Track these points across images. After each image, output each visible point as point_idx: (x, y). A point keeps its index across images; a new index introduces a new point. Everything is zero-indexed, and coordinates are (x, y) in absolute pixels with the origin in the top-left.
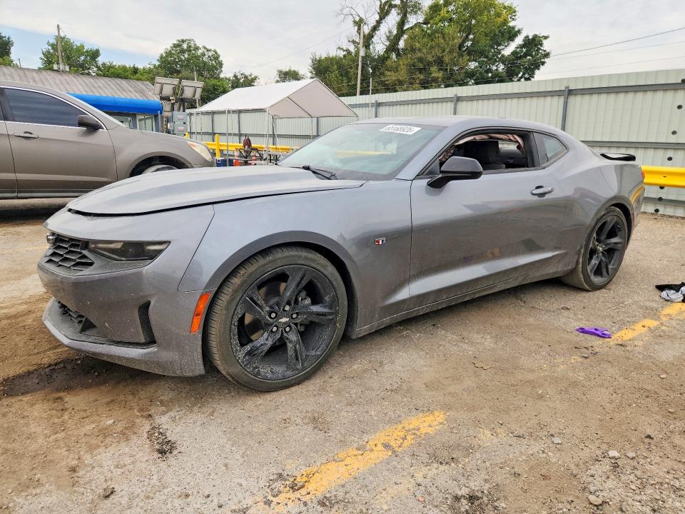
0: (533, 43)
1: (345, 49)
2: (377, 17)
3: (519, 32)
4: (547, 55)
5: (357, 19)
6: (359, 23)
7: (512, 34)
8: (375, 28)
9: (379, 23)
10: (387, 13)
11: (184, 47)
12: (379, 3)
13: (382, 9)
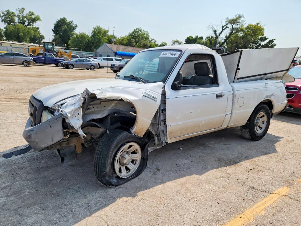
2: (221, 30)
3: (268, 38)
4: (275, 45)
5: (214, 30)
6: (215, 31)
7: (265, 39)
8: (220, 33)
9: (222, 32)
10: (224, 29)
11: (138, 30)
12: (222, 26)
13: (223, 28)
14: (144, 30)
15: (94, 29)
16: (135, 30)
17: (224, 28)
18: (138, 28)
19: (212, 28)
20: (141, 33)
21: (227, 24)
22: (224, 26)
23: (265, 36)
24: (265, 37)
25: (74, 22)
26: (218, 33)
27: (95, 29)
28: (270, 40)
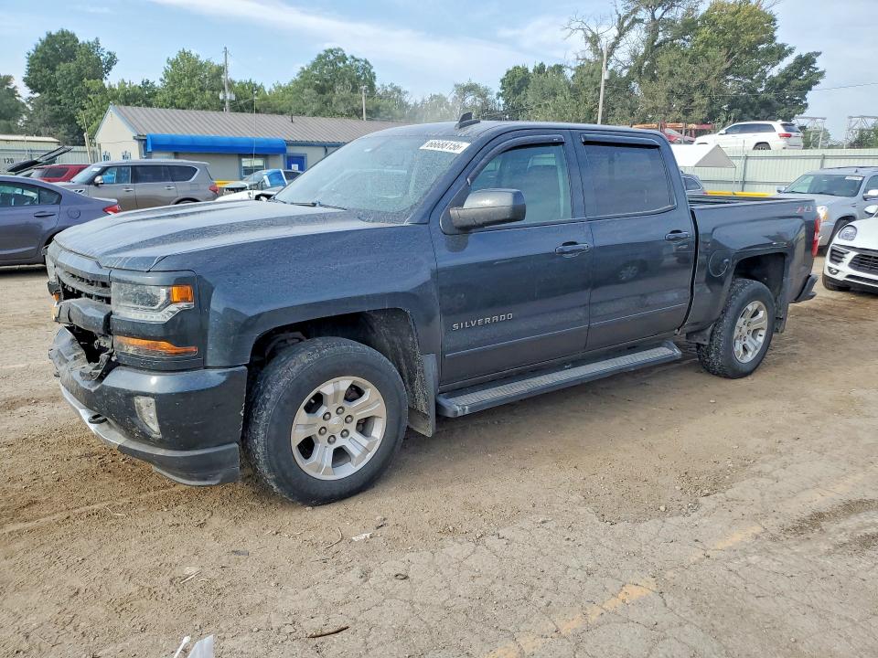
0: (806, 62)
1: (573, 67)
2: (616, 33)
3: (791, 51)
4: (821, 74)
5: (590, 35)
6: (594, 40)
7: (781, 52)
8: (614, 46)
9: (618, 39)
10: (628, 28)
11: (332, 57)
12: (617, 17)
13: (621, 24)
14: (353, 57)
15: (171, 63)
16: (320, 57)
17: (626, 24)
18: (331, 51)
19: (583, 29)
20: (341, 65)
21: (635, 11)
22: (626, 17)
23: (779, 41)
24: (783, 46)
25: (102, 45)
26: (604, 44)
27: (174, 64)
28: (800, 57)
